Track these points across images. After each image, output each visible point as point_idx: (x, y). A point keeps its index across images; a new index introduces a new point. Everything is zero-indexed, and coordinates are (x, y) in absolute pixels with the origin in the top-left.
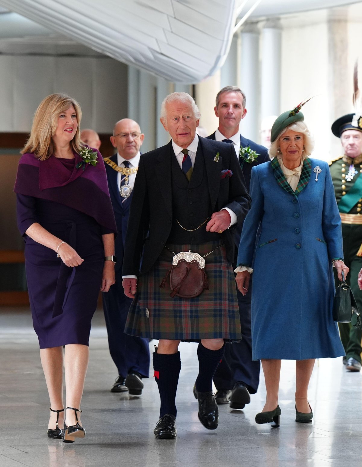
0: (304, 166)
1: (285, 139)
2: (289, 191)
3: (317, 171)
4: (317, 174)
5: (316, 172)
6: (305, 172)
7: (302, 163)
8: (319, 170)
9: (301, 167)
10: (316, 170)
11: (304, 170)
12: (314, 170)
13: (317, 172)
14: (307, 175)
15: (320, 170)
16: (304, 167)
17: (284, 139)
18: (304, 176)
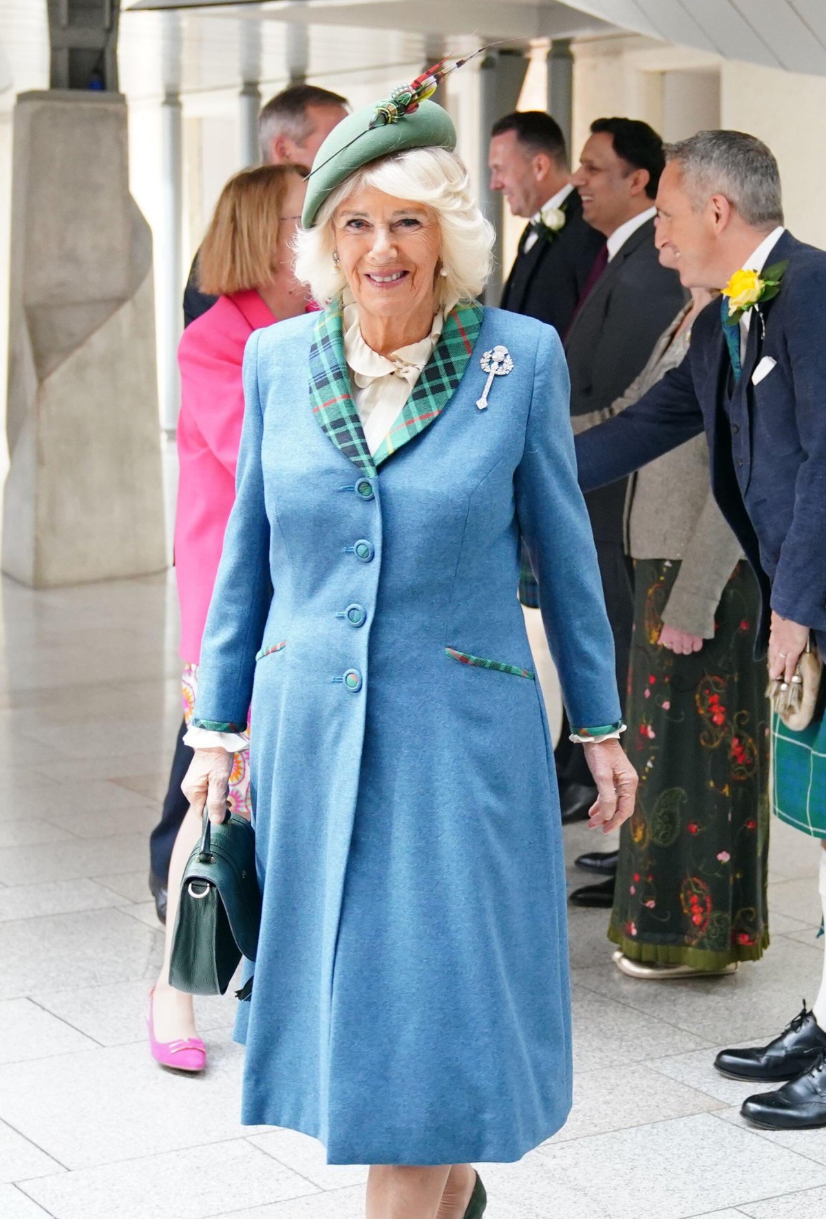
0: (441, 338)
1: (353, 224)
2: (349, 444)
3: (495, 365)
4: (491, 377)
5: (487, 370)
6: (436, 368)
7: (437, 329)
8: (501, 363)
9: (427, 344)
10: (491, 362)
11: (437, 355)
12: (482, 361)
13: (494, 369)
14: (445, 380)
15: (509, 364)
16: (441, 344)
17: (349, 223)
18: (427, 385)
